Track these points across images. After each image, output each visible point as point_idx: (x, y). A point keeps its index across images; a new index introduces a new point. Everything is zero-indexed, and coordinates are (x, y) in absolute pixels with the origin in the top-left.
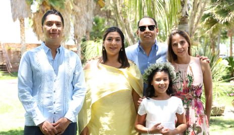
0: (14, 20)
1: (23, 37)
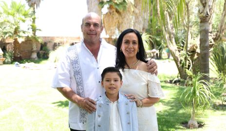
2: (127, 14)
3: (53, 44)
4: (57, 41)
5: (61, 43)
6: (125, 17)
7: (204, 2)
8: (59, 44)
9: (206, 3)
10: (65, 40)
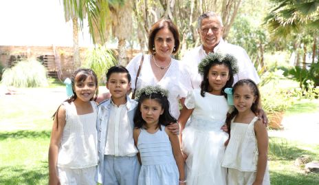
0: (67, 21)
1: (76, 40)
2: (127, 12)
3: (9, 58)
4: (15, 53)
5: (23, 56)
6: (123, 16)
7: (164, 3)
8: (19, 57)
9: (166, 5)
10: (29, 51)
